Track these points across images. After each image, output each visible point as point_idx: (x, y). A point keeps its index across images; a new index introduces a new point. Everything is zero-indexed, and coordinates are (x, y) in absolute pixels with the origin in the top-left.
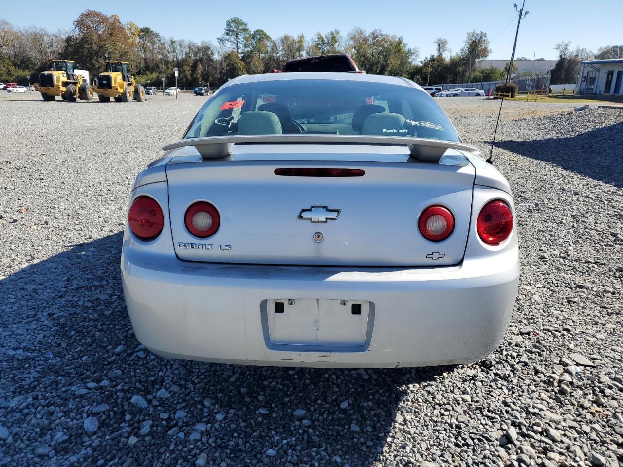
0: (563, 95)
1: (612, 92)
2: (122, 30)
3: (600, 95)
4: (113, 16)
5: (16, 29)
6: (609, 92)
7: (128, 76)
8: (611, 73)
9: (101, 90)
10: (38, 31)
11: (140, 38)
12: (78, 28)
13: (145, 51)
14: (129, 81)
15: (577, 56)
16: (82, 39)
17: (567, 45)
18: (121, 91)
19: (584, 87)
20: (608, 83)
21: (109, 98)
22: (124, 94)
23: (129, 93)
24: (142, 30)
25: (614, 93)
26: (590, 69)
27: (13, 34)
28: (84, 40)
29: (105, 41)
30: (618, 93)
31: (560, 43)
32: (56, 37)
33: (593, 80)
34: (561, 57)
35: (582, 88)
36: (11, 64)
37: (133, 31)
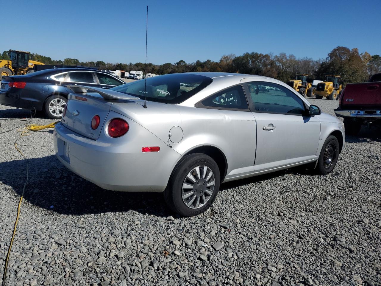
2: (357, 57)
4: (354, 49)
5: (297, 59)
7: (337, 85)
9: (318, 92)
10: (308, 59)
11: (370, 62)
12: (330, 57)
13: (371, 70)
14: (337, 87)
16: (330, 63)
18: (329, 93)
21: (322, 97)
22: (331, 95)
23: (335, 94)
24: (373, 57)
27: (295, 61)
28: (332, 64)
29: (344, 64)
32: (317, 63)
36: (290, 77)
37: (366, 58)
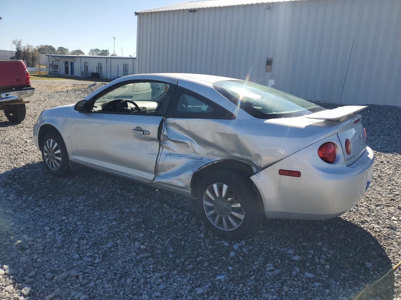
0: (40, 75)
1: (70, 74)
3: (63, 75)
6: (68, 74)
8: (66, 63)
15: (28, 49)
17: (20, 42)
19: (52, 70)
20: (67, 69)
25: (71, 74)
26: (54, 60)
30: (73, 75)
31: (15, 40)
33: (56, 66)
34: (17, 49)
35: (50, 71)
